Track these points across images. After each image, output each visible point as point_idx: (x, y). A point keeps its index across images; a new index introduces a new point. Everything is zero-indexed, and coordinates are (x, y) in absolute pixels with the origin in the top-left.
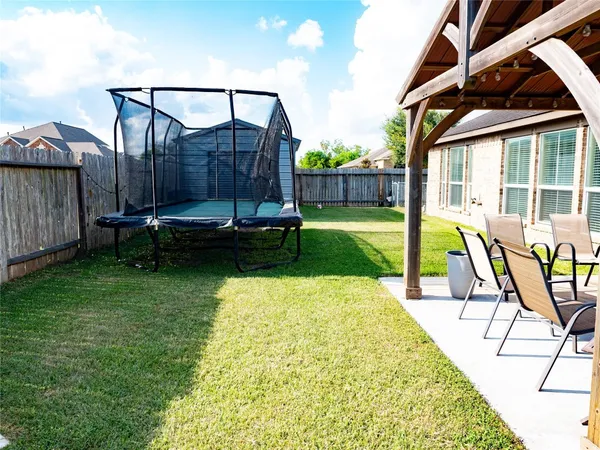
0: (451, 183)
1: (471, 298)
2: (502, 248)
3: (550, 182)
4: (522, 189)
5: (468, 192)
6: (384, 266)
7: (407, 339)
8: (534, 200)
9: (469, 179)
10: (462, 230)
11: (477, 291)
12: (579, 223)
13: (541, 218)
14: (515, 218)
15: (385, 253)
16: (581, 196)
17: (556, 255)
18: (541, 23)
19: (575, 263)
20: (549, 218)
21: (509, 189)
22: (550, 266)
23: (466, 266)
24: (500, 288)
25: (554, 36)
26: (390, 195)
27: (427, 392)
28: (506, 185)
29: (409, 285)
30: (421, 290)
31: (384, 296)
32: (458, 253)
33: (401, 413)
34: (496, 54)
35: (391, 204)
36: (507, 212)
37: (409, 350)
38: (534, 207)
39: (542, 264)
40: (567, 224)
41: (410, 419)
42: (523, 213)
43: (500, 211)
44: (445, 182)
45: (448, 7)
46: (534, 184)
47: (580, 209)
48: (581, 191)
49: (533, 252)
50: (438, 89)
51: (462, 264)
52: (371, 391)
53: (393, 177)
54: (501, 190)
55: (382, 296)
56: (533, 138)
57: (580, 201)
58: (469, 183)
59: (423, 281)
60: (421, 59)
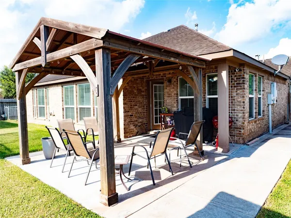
0: (39, 106)
1: (55, 158)
2: (66, 133)
3: (82, 105)
4: (71, 108)
5: (48, 110)
6: (7, 151)
7: (26, 182)
8: (77, 112)
9: (48, 104)
10: (48, 128)
11: (57, 154)
12: (94, 120)
13: (80, 120)
14: (70, 120)
15: (6, 145)
16: (94, 109)
17: (87, 134)
18: (74, 48)
19: (94, 136)
20: (83, 119)
21: (66, 108)
22: (85, 138)
23: (51, 144)
24: (67, 150)
25: (78, 54)
26: (4, 113)
27: (41, 200)
28: (65, 106)
29: (23, 157)
30: (30, 159)
31: (10, 166)
32: (47, 138)
33: (29, 213)
34: (58, 55)
35: (5, 119)
36: (66, 118)
37: (28, 187)
38: (77, 115)
39: (82, 138)
40: (90, 121)
41: (34, 214)
42: (73, 118)
43: (63, 118)
44: (36, 106)
45: (35, 30)
46: (76, 105)
47: (94, 115)
48: (94, 108)
49: (78, 133)
50: (32, 65)
51: (49, 143)
52: (11, 210)
53: (4, 104)
54: (63, 108)
55: (8, 166)
56: (75, 86)
57: (94, 111)
58: (48, 106)
59: (30, 154)
60: (22, 49)
